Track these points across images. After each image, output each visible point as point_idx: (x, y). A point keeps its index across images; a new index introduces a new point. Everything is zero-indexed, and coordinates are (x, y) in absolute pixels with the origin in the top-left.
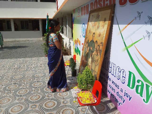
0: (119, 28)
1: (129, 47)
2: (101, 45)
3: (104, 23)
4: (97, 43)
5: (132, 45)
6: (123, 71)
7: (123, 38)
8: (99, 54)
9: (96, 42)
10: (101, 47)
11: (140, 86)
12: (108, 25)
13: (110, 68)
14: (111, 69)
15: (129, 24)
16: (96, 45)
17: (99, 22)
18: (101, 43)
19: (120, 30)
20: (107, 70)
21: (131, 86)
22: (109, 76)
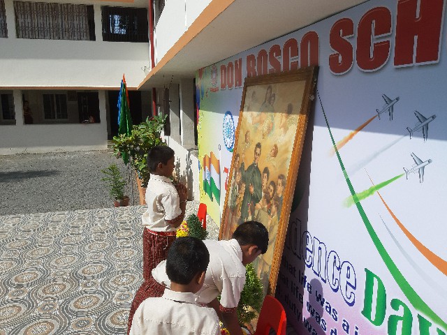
1: (364, 197)
3: (287, 117)
4: (268, 176)
5: (371, 191)
6: (348, 268)
7: (343, 168)
9: (266, 170)
12: (299, 127)
13: (308, 253)
14: (312, 255)
15: (360, 129)
16: (265, 180)
17: (274, 114)
18: (279, 178)
19: (334, 142)
20: (300, 259)
21: (373, 318)
22: (306, 277)
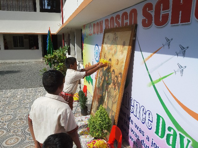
0: (143, 57)
1: (157, 82)
2: (120, 76)
3: (123, 47)
4: (114, 73)
5: (160, 80)
6: (149, 113)
7: (147, 70)
8: (117, 87)
10: (119, 79)
11: (172, 135)
14: (133, 108)
15: (155, 53)
16: (113, 75)
17: (117, 46)
19: (143, 59)
20: (128, 109)
21: (160, 134)
22: (130, 117)
